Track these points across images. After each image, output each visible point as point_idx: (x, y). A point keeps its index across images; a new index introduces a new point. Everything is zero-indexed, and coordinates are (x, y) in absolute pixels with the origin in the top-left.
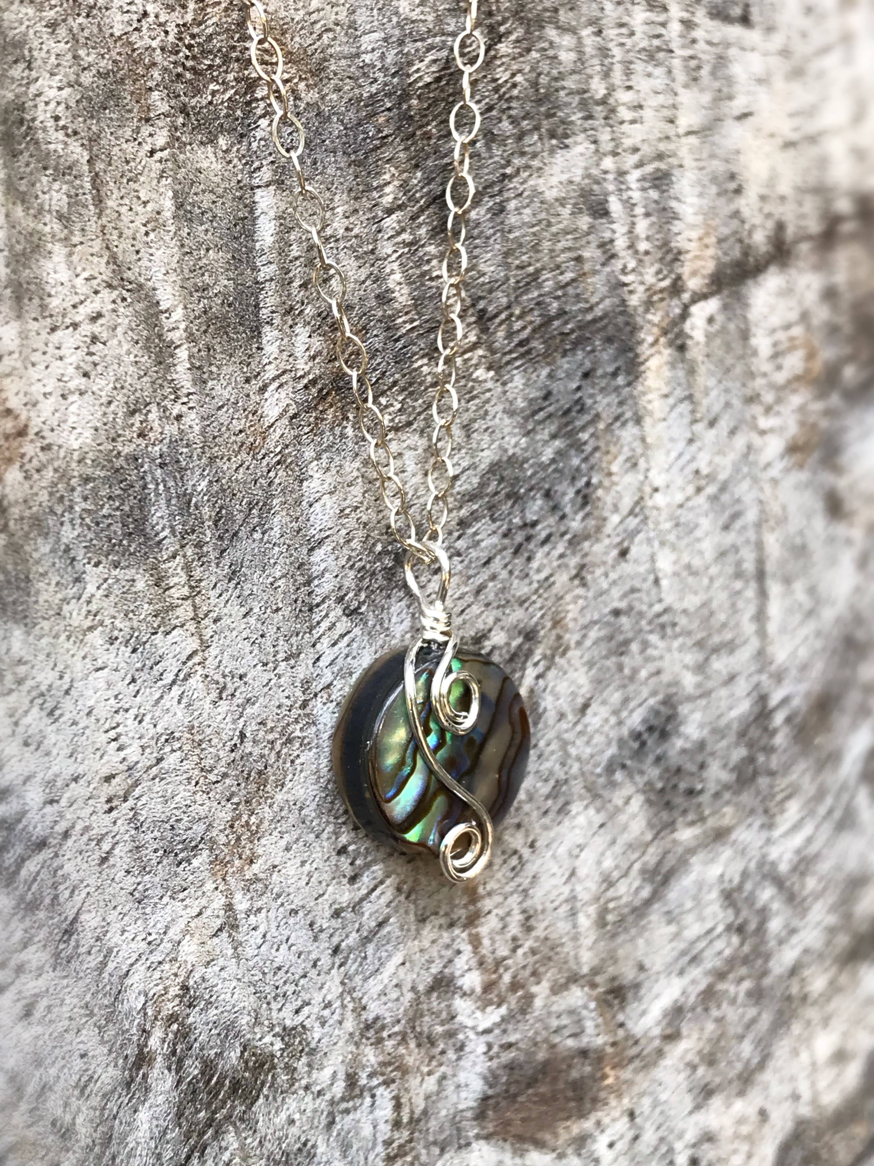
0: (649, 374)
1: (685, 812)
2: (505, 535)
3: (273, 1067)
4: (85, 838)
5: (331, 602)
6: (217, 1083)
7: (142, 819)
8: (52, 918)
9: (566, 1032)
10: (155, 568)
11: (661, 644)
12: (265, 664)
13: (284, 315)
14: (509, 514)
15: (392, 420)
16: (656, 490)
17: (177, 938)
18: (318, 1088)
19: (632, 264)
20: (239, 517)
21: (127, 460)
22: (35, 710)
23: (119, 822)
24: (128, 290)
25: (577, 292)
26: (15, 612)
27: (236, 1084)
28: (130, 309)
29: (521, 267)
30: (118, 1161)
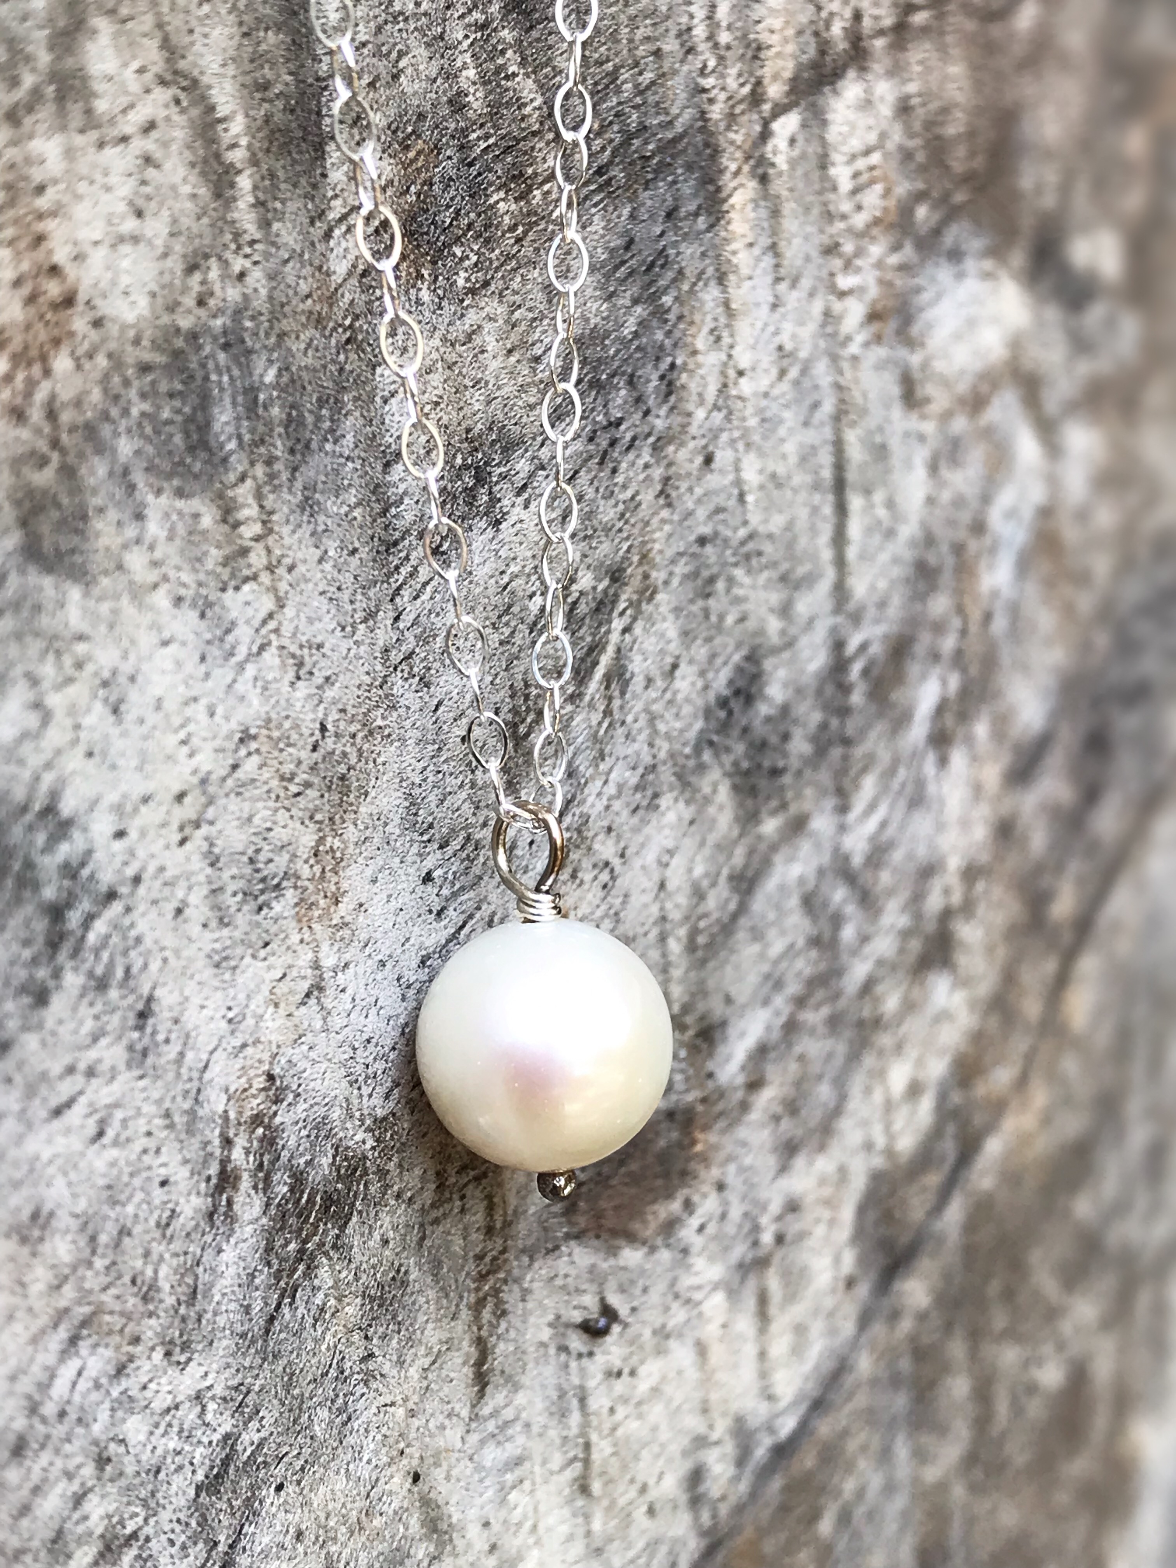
0: (732, 215)
1: (768, 798)
2: (591, 440)
3: (365, 1173)
5: (412, 538)
6: (307, 1202)
7: (217, 851)
8: (124, 997)
10: (221, 496)
11: (747, 580)
12: (343, 629)
14: (593, 410)
15: (468, 280)
16: (741, 373)
17: (260, 1011)
18: (409, 1194)
19: (712, 63)
20: (310, 419)
21: (187, 339)
22: (98, 705)
23: (194, 858)
24: (184, 89)
25: (657, 99)
26: (73, 565)
27: (328, 1200)
28: (185, 117)
29: (600, 63)
30: (204, 1322)
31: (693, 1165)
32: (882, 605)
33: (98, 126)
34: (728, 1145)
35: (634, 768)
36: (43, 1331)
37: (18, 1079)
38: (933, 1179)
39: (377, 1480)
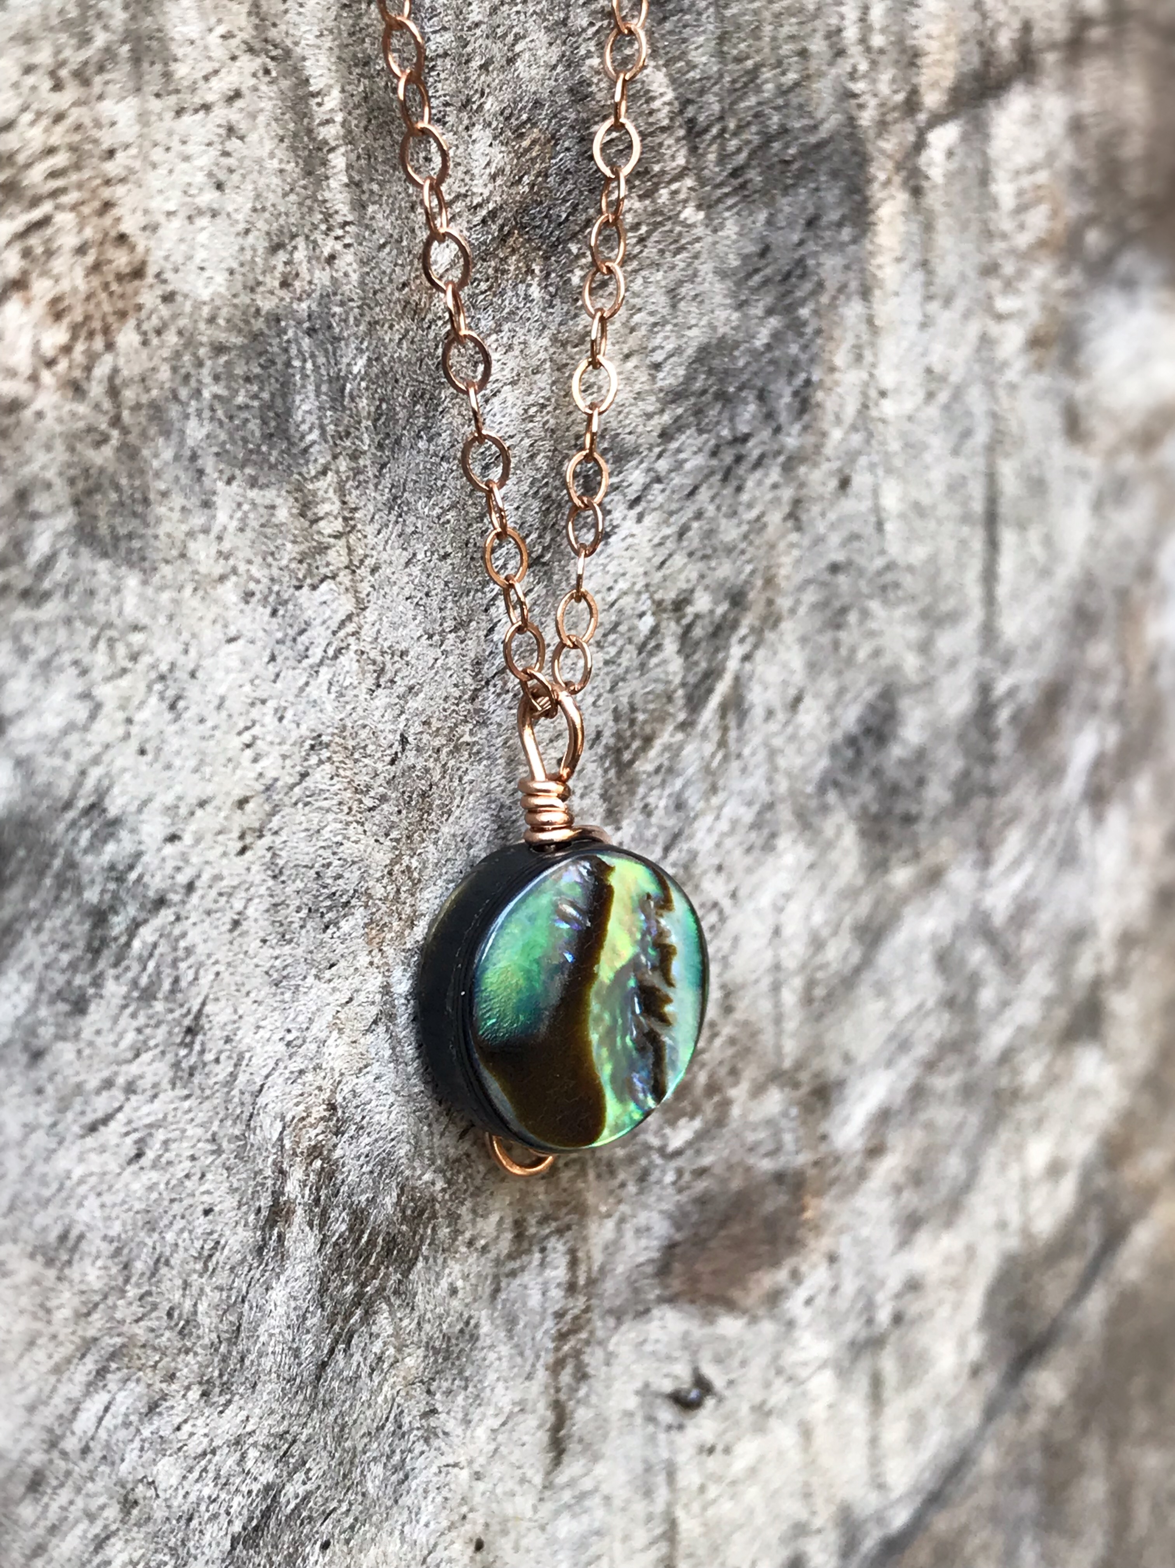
0: (880, 228)
1: (899, 846)
2: (714, 454)
3: (434, 1216)
4: (213, 893)
6: (368, 1242)
7: (281, 862)
8: (171, 1011)
9: (763, 1150)
10: (299, 488)
11: (883, 614)
12: (430, 637)
13: (460, 110)
14: (718, 423)
16: (883, 394)
17: (322, 1036)
18: (483, 1242)
19: (863, 67)
20: (402, 414)
21: (267, 321)
22: (154, 700)
23: (255, 868)
24: (273, 58)
25: (801, 100)
26: (130, 551)
27: (391, 1242)
28: (275, 88)
29: (738, 60)
30: (247, 1363)
31: (800, 1233)
32: (1035, 646)
33: (177, 91)
34: (842, 1214)
35: (750, 804)
36: (68, 1361)
37: (50, 1089)
38: (1074, 1266)
39: (435, 1545)
